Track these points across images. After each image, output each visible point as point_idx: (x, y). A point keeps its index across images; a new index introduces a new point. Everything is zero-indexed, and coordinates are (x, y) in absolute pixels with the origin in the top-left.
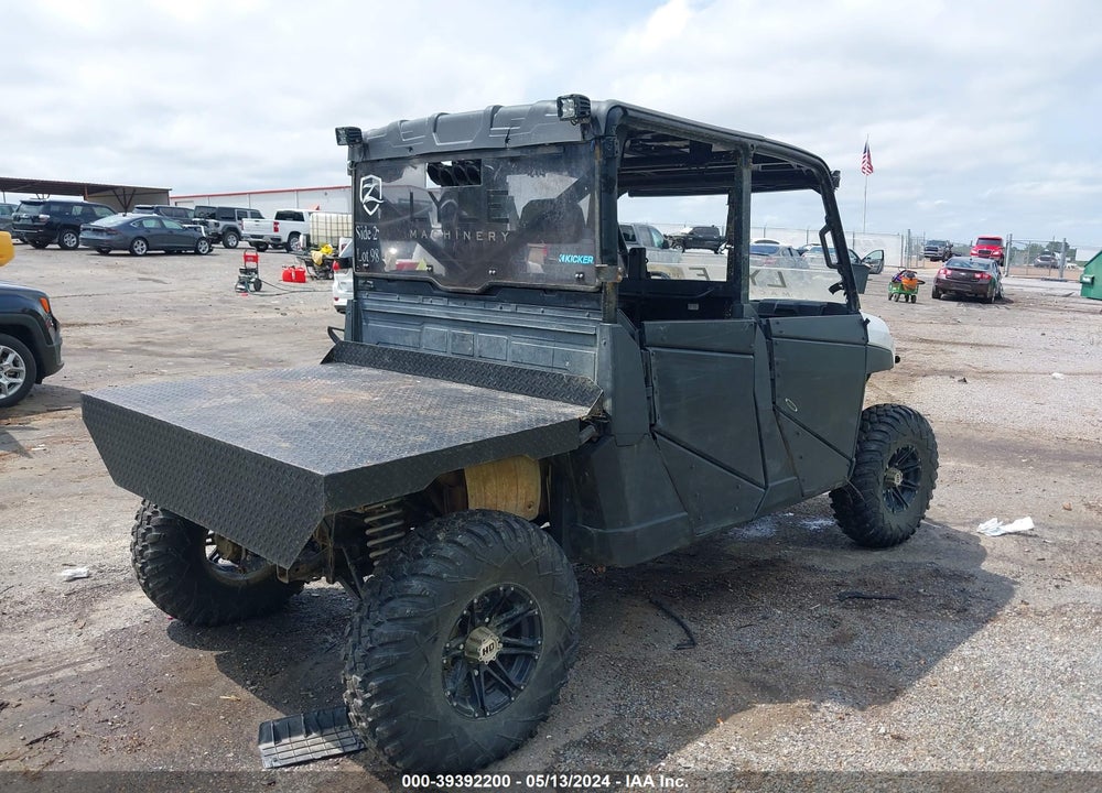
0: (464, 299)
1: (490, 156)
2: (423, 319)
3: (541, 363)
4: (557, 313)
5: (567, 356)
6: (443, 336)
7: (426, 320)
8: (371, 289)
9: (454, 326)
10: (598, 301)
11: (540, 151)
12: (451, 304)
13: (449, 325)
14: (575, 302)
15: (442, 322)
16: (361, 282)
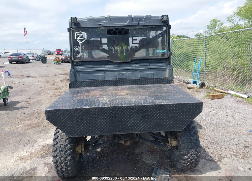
0: (122, 64)
1: (132, 28)
2: (105, 71)
3: (150, 76)
4: (154, 64)
5: (158, 74)
6: (115, 75)
7: (106, 71)
8: (80, 65)
9: (119, 72)
10: (167, 60)
11: (149, 27)
12: (117, 66)
13: (117, 72)
14: (160, 61)
15: (114, 71)
16: (75, 63)
